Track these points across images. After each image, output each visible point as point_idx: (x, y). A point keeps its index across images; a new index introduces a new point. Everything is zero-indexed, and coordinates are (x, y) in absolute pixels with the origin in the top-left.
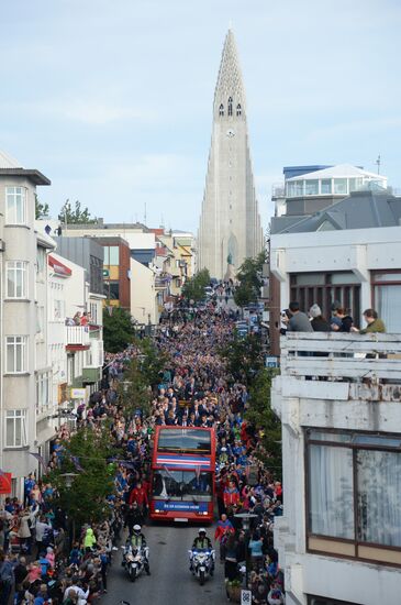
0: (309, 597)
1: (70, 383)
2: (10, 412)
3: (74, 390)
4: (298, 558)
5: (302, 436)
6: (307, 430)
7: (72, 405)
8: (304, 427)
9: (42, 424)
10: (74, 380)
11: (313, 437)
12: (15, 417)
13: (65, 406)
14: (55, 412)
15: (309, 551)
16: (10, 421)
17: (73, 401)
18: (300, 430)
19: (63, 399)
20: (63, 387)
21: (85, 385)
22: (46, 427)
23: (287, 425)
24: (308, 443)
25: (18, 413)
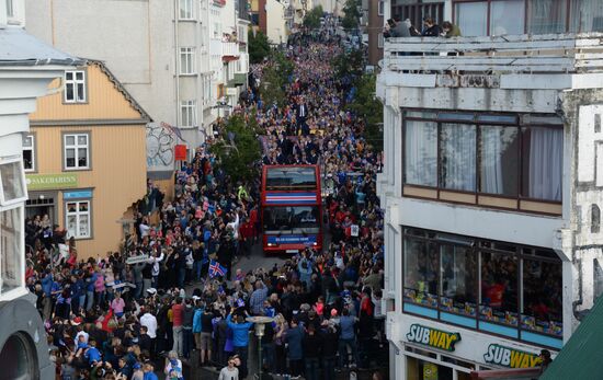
0: (403, 227)
1: (225, 84)
2: (184, 103)
3: (228, 89)
4: (396, 201)
5: (400, 115)
6: (404, 110)
7: (227, 99)
8: (402, 108)
9: (207, 111)
10: (228, 82)
11: (408, 115)
12: (187, 106)
13: (223, 100)
14: (215, 104)
15: (404, 196)
16: (184, 109)
17: (228, 97)
18: (399, 110)
19: (221, 95)
20: (221, 86)
21: (236, 86)
22: (209, 114)
23: (389, 107)
24: (405, 120)
25: (190, 103)
